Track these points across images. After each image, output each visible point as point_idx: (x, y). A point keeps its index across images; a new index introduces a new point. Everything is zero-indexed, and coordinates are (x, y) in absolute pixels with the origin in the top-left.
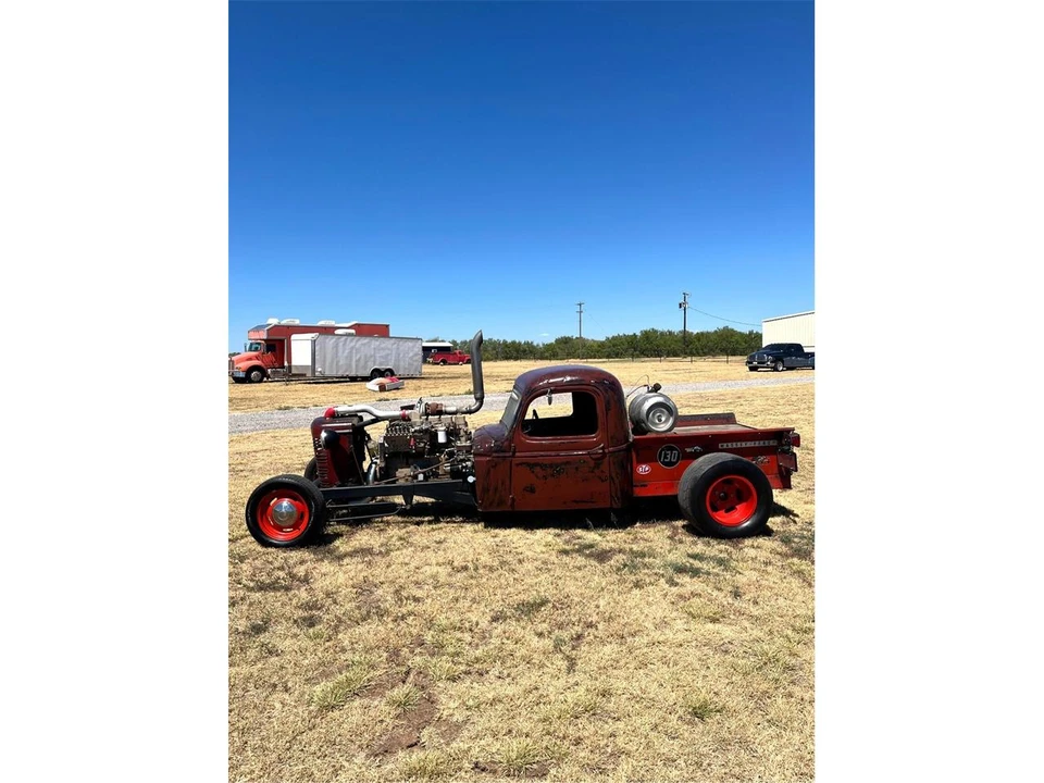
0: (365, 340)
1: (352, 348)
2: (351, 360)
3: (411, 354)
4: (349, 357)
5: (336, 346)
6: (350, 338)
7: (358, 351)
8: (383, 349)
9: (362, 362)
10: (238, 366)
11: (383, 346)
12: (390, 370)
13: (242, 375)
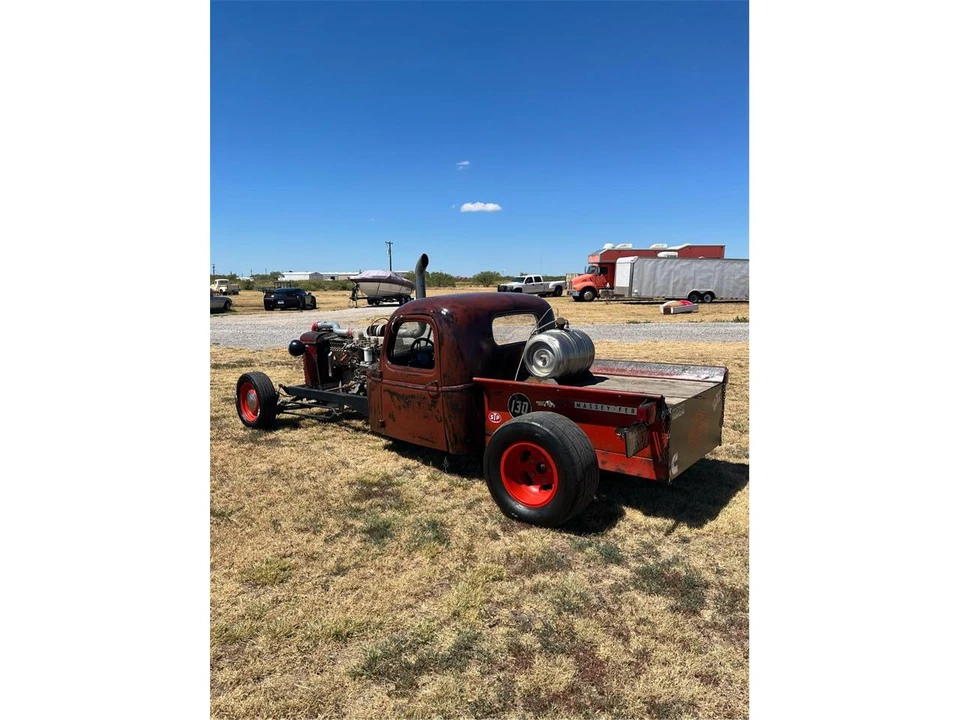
0: (685, 263)
1: (671, 271)
2: (669, 282)
3: (737, 277)
4: (667, 279)
5: (655, 269)
6: (669, 261)
7: (677, 273)
8: (705, 271)
9: (680, 286)
10: (574, 286)
11: (705, 267)
12: (711, 293)
13: (577, 294)
